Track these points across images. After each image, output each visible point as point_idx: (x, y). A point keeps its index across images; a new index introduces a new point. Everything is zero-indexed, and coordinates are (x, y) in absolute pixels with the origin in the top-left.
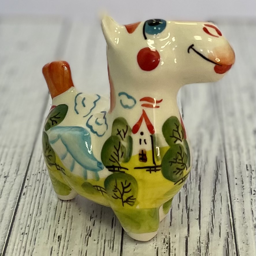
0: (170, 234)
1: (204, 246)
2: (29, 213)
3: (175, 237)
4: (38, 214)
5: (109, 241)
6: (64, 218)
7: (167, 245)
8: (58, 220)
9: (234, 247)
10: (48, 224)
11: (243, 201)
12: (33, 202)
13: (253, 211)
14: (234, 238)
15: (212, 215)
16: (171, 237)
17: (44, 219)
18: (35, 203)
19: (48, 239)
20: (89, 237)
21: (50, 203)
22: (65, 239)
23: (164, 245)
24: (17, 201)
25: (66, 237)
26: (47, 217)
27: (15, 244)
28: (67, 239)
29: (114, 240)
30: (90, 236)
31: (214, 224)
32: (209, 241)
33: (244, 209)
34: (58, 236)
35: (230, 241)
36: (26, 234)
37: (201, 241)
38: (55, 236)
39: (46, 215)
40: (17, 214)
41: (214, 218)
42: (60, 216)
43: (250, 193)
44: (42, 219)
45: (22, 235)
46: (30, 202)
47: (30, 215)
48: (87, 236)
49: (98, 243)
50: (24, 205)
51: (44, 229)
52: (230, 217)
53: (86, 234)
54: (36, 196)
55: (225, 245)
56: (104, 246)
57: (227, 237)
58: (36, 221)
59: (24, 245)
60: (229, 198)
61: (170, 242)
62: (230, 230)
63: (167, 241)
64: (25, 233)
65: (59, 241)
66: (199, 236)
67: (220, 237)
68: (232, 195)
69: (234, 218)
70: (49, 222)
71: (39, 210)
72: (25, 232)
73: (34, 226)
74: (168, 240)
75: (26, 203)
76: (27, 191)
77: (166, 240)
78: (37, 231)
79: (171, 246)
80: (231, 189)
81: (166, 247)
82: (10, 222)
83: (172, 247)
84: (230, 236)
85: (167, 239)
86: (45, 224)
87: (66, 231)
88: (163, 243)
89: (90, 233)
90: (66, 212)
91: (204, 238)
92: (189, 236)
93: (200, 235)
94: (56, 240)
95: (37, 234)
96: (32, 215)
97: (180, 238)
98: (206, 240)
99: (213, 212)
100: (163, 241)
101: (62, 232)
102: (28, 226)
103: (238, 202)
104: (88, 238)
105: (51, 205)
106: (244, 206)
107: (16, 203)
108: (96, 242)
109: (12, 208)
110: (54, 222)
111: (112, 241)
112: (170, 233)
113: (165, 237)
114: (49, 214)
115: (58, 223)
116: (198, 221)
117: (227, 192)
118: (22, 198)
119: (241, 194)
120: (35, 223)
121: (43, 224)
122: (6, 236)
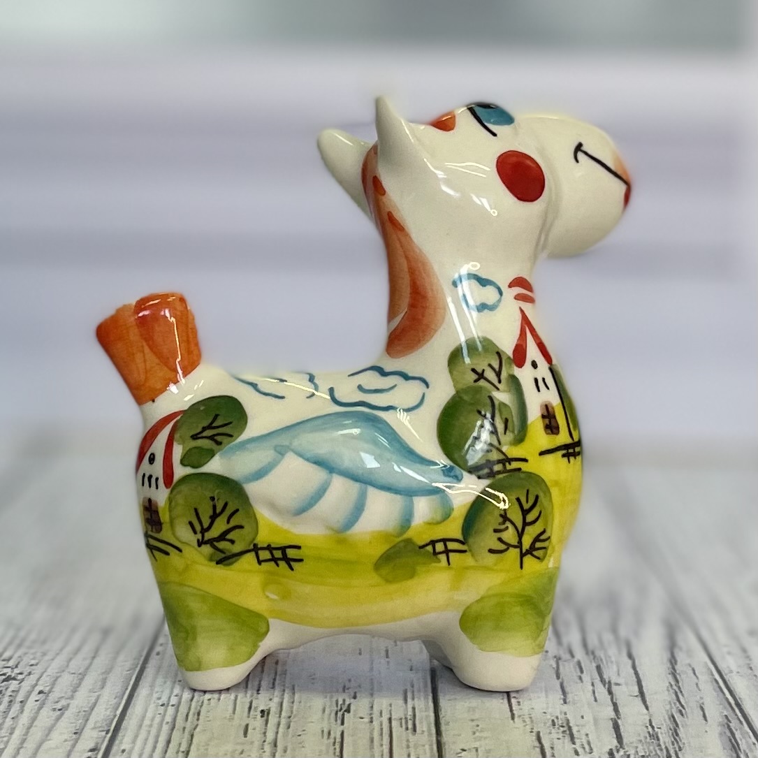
19: (234, 713)
36: (173, 705)
64: (171, 704)
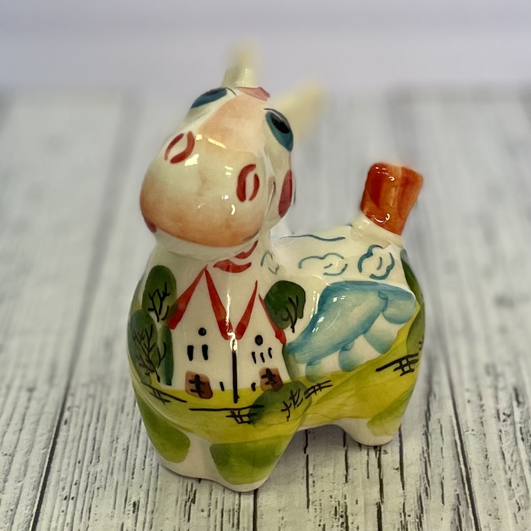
0: (345, 499)
1: (414, 521)
2: (76, 459)
3: (357, 503)
4: (94, 461)
5: (230, 511)
6: (143, 467)
7: (341, 520)
8: (132, 471)
9: (471, 523)
10: (114, 479)
11: (485, 435)
12: (83, 437)
13: (505, 453)
14: (470, 505)
15: (426, 462)
16: (348, 504)
17: (105, 469)
18: (87, 440)
20: (192, 504)
21: (115, 439)
22: (146, 509)
23: (336, 519)
24: (53, 436)
25: (147, 504)
26: (111, 467)
27: (51, 517)
28: (149, 509)
29: (239, 509)
30: (194, 503)
31: (430, 479)
32: (422, 512)
33: (486, 449)
34: (132, 502)
35: (463, 512)
37: (406, 511)
38: (127, 502)
39: (109, 463)
40: (54, 461)
41: (430, 467)
42: (134, 465)
43: (497, 419)
44: (101, 471)
45: (65, 501)
46: (78, 437)
47: (79, 462)
48: (187, 503)
49: (209, 516)
50: (66, 443)
51: (105, 488)
52: (460, 465)
53: (186, 498)
54: (89, 426)
55: (455, 520)
56: (222, 521)
57: (457, 504)
58: (91, 474)
59: (68, 520)
60: (456, 428)
61: (348, 514)
62: (463, 491)
63: (342, 512)
65: (136, 512)
66: (402, 503)
67: (443, 503)
68: (462, 422)
69: (469, 467)
70: (115, 476)
71: (95, 452)
72: (70, 496)
73: (87, 483)
74: (344, 510)
75: (70, 438)
76: (71, 416)
77: (340, 510)
78: (93, 493)
79: (350, 521)
80: (459, 411)
81: (340, 523)
82: (42, 476)
83: (352, 523)
84: (463, 503)
85: (341, 508)
86: (106, 479)
87: (148, 492)
88: (333, 516)
89: (193, 495)
90: (145, 457)
91: (412, 506)
92: (382, 502)
93: (405, 499)
94: (130, 510)
95: (94, 499)
96: (83, 463)
97: (366, 505)
98: (416, 510)
99: (426, 455)
100: (333, 512)
101: (139, 494)
102: (76, 484)
103: (474, 435)
104: (190, 506)
105: (117, 442)
106: (485, 444)
107: (51, 439)
108: (206, 513)
109: (43, 449)
110: (125, 475)
111: (236, 511)
112: (347, 497)
113: (337, 504)
114: (114, 460)
115: (133, 478)
116: (399, 473)
117: (451, 417)
118: (61, 430)
119: (479, 421)
120: (89, 477)
121: (103, 479)
122: (35, 503)
